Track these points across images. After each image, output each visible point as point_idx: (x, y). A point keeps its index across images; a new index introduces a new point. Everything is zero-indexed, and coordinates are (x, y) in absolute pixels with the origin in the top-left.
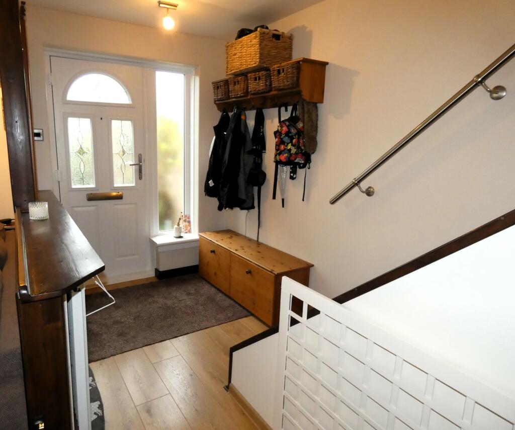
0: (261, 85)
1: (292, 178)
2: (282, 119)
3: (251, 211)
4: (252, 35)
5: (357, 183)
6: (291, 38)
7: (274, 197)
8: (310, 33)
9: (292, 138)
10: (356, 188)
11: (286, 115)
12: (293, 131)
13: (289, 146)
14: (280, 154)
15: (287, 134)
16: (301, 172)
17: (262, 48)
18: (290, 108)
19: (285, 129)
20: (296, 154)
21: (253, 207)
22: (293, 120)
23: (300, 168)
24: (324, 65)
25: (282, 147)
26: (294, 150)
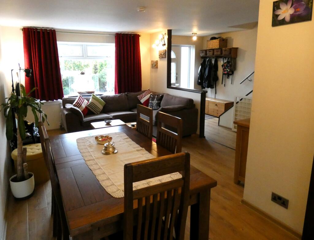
0: (219, 53)
1: (228, 78)
2: (224, 62)
3: (213, 89)
4: (217, 40)
5: (247, 78)
6: (227, 40)
7: (222, 84)
8: (233, 39)
9: (228, 67)
10: (247, 79)
11: (225, 61)
12: (228, 65)
13: (227, 69)
14: (224, 71)
15: (227, 66)
16: (231, 77)
17: (220, 44)
18: (227, 59)
19: (226, 65)
20: (230, 71)
21: (214, 88)
22: (228, 62)
23: (230, 75)
24: (237, 48)
25: (225, 70)
26: (229, 70)
